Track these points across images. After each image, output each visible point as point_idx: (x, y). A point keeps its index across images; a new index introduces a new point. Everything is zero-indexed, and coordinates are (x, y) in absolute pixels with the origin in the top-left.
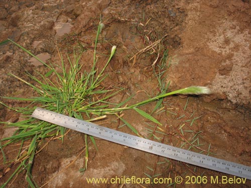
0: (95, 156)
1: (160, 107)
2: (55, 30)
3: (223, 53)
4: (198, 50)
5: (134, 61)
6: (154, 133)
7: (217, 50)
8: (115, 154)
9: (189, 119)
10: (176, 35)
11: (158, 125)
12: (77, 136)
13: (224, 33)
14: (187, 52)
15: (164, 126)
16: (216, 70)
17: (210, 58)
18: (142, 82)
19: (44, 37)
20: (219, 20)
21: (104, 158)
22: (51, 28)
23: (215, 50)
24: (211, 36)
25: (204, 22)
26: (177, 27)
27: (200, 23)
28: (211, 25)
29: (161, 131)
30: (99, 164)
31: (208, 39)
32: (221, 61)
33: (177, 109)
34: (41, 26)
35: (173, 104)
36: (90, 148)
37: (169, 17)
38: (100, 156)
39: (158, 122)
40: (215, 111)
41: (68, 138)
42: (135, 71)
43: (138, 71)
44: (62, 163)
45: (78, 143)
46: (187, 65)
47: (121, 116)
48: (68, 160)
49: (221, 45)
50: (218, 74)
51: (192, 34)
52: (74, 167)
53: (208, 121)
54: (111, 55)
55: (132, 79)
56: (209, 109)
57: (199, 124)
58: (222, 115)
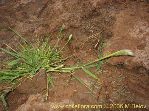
0: (53, 94)
1: (98, 71)
2: (35, 32)
3: (140, 37)
4: (123, 37)
5: (83, 46)
6: (95, 84)
7: (136, 36)
8: (67, 95)
9: (118, 78)
10: (109, 31)
11: (97, 80)
12: (42, 78)
13: (139, 27)
14: (116, 39)
15: (102, 81)
16: (136, 47)
17: (131, 40)
18: (87, 57)
19: (28, 36)
20: (136, 21)
21: (59, 97)
22: (33, 32)
23: (134, 36)
24: (131, 30)
25: (127, 23)
26: (110, 27)
27: (124, 23)
28: (131, 24)
29: (100, 84)
30: (55, 99)
31: (130, 31)
32: (139, 41)
33: (110, 72)
34: (27, 31)
35: (107, 70)
36: (50, 90)
37: (105, 22)
38: (56, 95)
39: (97, 79)
40: (135, 75)
41: (36, 79)
42: (83, 52)
43: (85, 52)
44: (29, 98)
45: (43, 84)
46: (117, 45)
47: (73, 73)
48: (34, 96)
49: (137, 34)
50: (137, 49)
51: (120, 29)
52: (37, 100)
53: (131, 82)
54: (69, 40)
55: (81, 56)
56: (131, 74)
57: (125, 82)
58: (140, 78)
